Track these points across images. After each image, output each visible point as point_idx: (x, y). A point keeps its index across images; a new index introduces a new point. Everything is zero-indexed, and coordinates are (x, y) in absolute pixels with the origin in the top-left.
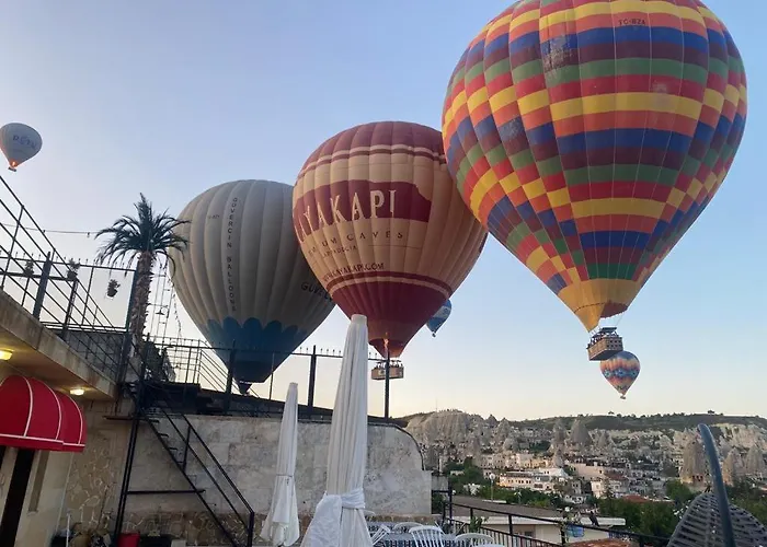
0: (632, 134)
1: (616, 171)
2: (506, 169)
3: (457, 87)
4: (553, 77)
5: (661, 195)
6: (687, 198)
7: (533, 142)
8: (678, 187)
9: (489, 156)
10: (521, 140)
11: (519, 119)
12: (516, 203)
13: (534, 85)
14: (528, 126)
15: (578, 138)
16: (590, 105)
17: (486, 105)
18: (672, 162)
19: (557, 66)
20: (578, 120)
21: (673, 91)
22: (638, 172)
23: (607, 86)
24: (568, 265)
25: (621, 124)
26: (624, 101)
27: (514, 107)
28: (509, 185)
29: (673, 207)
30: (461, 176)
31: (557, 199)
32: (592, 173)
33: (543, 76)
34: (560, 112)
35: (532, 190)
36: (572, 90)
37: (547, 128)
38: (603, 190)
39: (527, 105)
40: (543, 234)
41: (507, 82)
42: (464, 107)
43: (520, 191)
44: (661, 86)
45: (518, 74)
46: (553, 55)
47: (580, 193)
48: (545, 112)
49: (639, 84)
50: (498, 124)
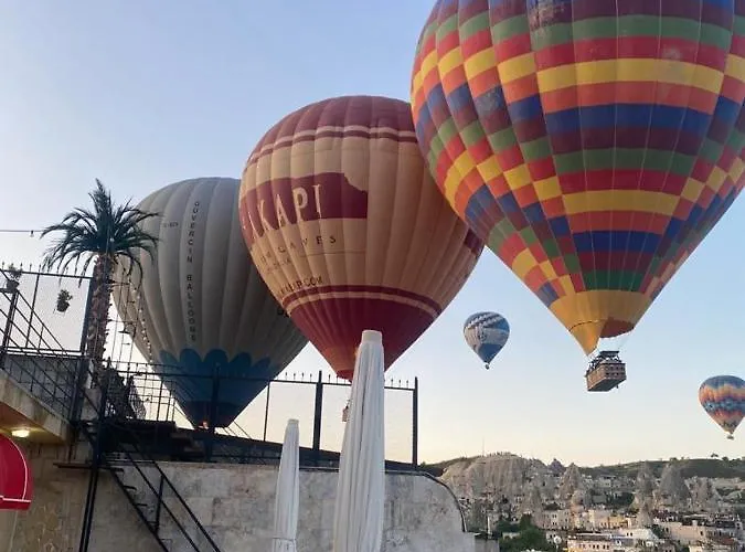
0: (635, 109)
1: (616, 157)
2: (484, 151)
3: (428, 45)
4: (541, 37)
5: (674, 185)
6: (707, 190)
7: (516, 119)
8: (695, 176)
9: (465, 135)
10: (502, 116)
11: (499, 90)
12: (496, 195)
13: (518, 46)
14: (510, 97)
15: (569, 115)
16: (586, 73)
17: (460, 70)
18: (688, 146)
19: (545, 23)
20: (571, 92)
21: (685, 59)
22: (644, 157)
23: (606, 49)
24: (560, 273)
25: (623, 98)
26: (627, 70)
27: (493, 73)
28: (488, 171)
29: (688, 203)
30: (433, 157)
31: (546, 190)
32: (587, 159)
33: (528, 36)
34: (549, 81)
35: (515, 179)
36: (563, 55)
37: (533, 102)
38: (602, 180)
39: (509, 72)
40: (528, 233)
41: (483, 42)
42: (435, 72)
43: (501, 180)
44: (673, 52)
45: (498, 32)
46: (542, 9)
47: (573, 183)
48: (530, 82)
49: (644, 48)
50: (475, 94)
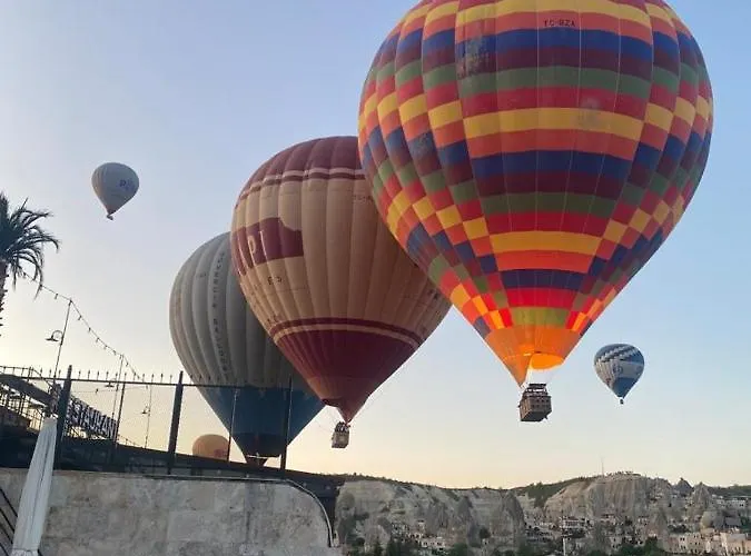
0: (555, 156)
1: (538, 201)
2: (418, 192)
3: (370, 89)
4: (467, 86)
5: (596, 228)
6: (630, 231)
7: (444, 161)
8: (616, 219)
9: (400, 175)
10: (432, 160)
11: (430, 134)
12: (431, 233)
13: (446, 95)
14: (440, 142)
15: (494, 160)
16: (508, 121)
17: (395, 115)
18: (609, 189)
19: (471, 73)
20: (494, 139)
22: (565, 201)
23: (527, 99)
24: (490, 308)
25: (543, 145)
26: (548, 118)
27: (423, 119)
28: (422, 210)
29: (611, 243)
30: (376, 193)
31: (475, 229)
32: (510, 202)
33: (456, 85)
34: (474, 128)
35: (448, 218)
36: (487, 103)
37: (460, 146)
38: (525, 223)
39: (438, 118)
40: (461, 270)
41: (415, 89)
42: (374, 114)
43: (433, 218)
44: (591, 101)
45: (429, 79)
46: (469, 58)
47: (499, 225)
48: (457, 128)
49: (562, 98)
50: (409, 137)
